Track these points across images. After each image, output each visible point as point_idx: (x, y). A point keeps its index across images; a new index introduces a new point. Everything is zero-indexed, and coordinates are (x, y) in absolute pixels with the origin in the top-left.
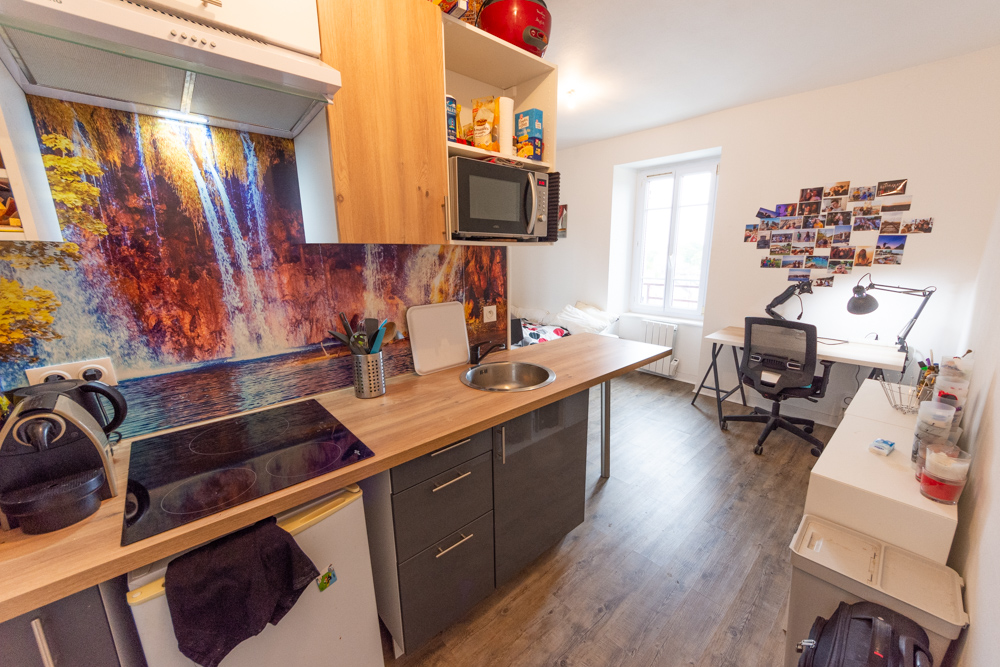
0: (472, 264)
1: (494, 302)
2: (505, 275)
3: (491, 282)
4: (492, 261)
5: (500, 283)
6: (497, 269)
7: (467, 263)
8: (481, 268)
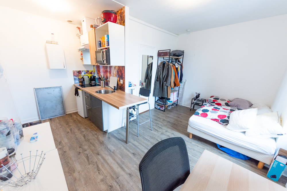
0: (119, 70)
1: (122, 79)
2: (124, 73)
3: (122, 74)
4: (122, 69)
5: (124, 75)
6: (123, 71)
7: (118, 69)
8: (120, 71)
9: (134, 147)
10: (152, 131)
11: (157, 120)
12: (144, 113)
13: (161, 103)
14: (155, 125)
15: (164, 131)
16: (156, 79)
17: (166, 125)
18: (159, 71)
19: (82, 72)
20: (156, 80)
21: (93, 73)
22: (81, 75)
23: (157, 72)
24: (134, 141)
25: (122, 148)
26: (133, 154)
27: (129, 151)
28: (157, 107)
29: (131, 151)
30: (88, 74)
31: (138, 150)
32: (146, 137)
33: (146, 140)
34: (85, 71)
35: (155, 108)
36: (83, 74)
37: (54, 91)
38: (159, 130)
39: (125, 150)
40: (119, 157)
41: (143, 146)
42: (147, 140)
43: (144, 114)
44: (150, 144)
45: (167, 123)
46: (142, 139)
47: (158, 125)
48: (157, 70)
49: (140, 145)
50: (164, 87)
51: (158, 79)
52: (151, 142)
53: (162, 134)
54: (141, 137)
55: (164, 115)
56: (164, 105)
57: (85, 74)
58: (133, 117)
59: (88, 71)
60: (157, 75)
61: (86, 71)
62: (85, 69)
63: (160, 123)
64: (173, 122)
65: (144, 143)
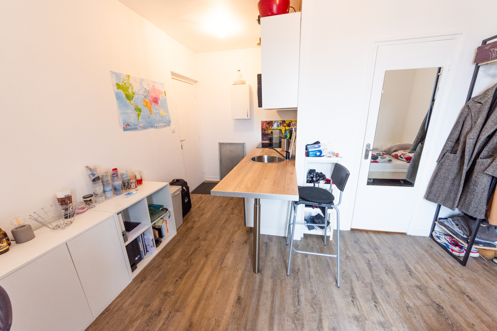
9: (256, 287)
10: (335, 290)
11: (392, 272)
12: (373, 235)
13: (456, 229)
14: (368, 279)
15: (376, 317)
16: (451, 144)
17: (408, 307)
18: (469, 118)
19: (274, 122)
20: (449, 149)
21: (291, 124)
22: (272, 128)
23: (463, 118)
24: (272, 278)
25: (240, 273)
26: (239, 298)
27: (240, 286)
28: (438, 237)
29: (243, 289)
30: (283, 126)
31: (254, 300)
32: (302, 291)
33: (294, 297)
34: (279, 122)
35: (431, 236)
36: (275, 126)
37: (236, 148)
38: (361, 301)
39: (237, 280)
40: (216, 284)
41: (273, 302)
42: (296, 299)
43: (371, 238)
44: (292, 312)
45: (427, 305)
46: (289, 288)
47: (376, 288)
48: (462, 113)
49: (270, 294)
50: (474, 178)
51: (456, 144)
52: (298, 310)
53: (356, 318)
54: (292, 281)
55: (446, 276)
56: (466, 240)
57: (278, 126)
58: (322, 228)
59: (284, 122)
60: (457, 133)
61: (281, 122)
62: (280, 119)
63: (392, 287)
64: (460, 320)
65: (282, 297)
